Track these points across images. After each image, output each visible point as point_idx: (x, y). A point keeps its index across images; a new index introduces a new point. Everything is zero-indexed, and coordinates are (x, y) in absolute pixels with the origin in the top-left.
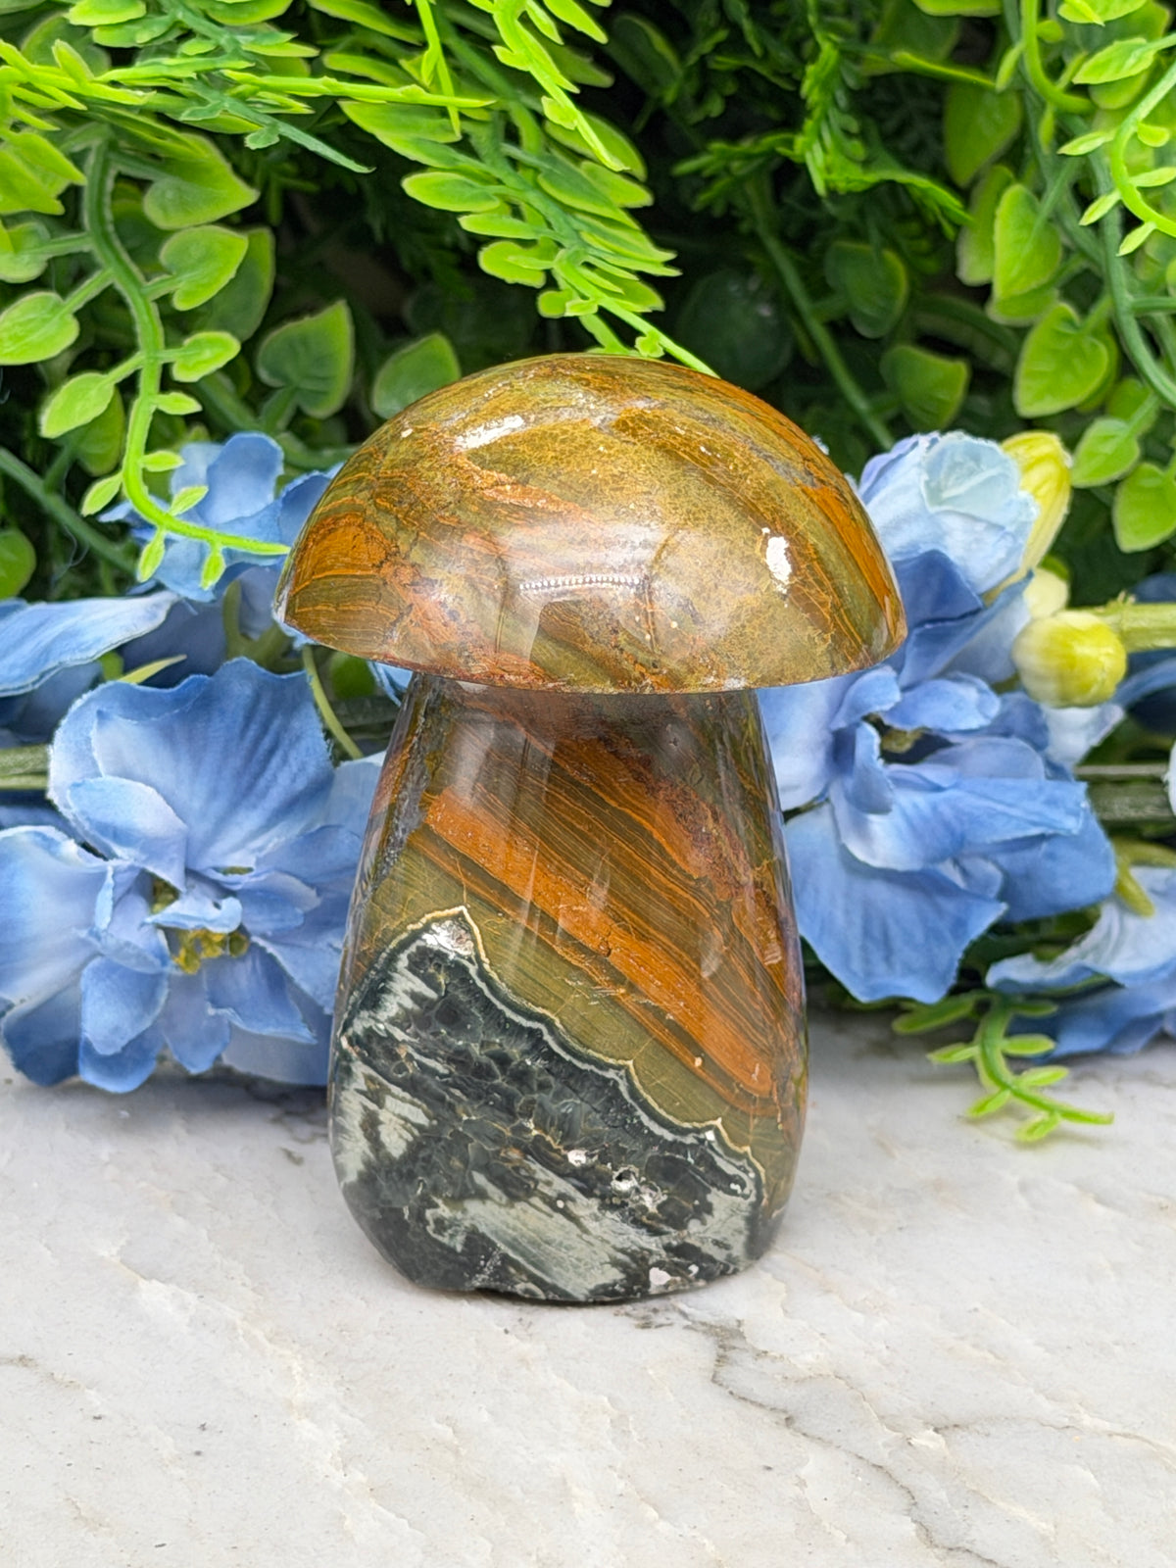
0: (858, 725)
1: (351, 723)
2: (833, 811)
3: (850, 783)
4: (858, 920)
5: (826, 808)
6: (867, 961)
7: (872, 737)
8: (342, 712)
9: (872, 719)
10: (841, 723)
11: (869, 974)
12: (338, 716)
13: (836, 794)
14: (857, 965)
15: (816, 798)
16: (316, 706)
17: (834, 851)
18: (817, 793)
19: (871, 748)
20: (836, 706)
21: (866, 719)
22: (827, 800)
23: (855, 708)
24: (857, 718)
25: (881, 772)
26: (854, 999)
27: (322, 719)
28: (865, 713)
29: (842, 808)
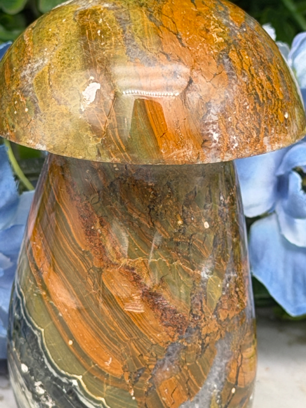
0: (290, 173)
1: (28, 172)
2: (277, 217)
3: (286, 202)
4: (290, 273)
5: (274, 216)
6: (295, 294)
7: (297, 179)
8: (23, 166)
9: (298, 170)
10: (281, 172)
11: (296, 302)
12: (21, 168)
13: (279, 209)
14: (290, 297)
15: (269, 211)
16: (10, 163)
17: (278, 238)
18: (269, 208)
19: (297, 185)
20: (279, 162)
21: (295, 170)
22: (274, 212)
23: (289, 164)
24: (290, 169)
25: (302, 198)
26: (288, 315)
27: (13, 170)
28: (294, 167)
29: (282, 215)
